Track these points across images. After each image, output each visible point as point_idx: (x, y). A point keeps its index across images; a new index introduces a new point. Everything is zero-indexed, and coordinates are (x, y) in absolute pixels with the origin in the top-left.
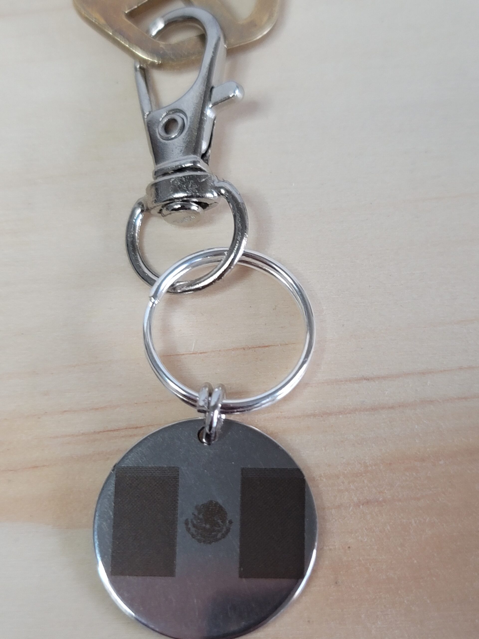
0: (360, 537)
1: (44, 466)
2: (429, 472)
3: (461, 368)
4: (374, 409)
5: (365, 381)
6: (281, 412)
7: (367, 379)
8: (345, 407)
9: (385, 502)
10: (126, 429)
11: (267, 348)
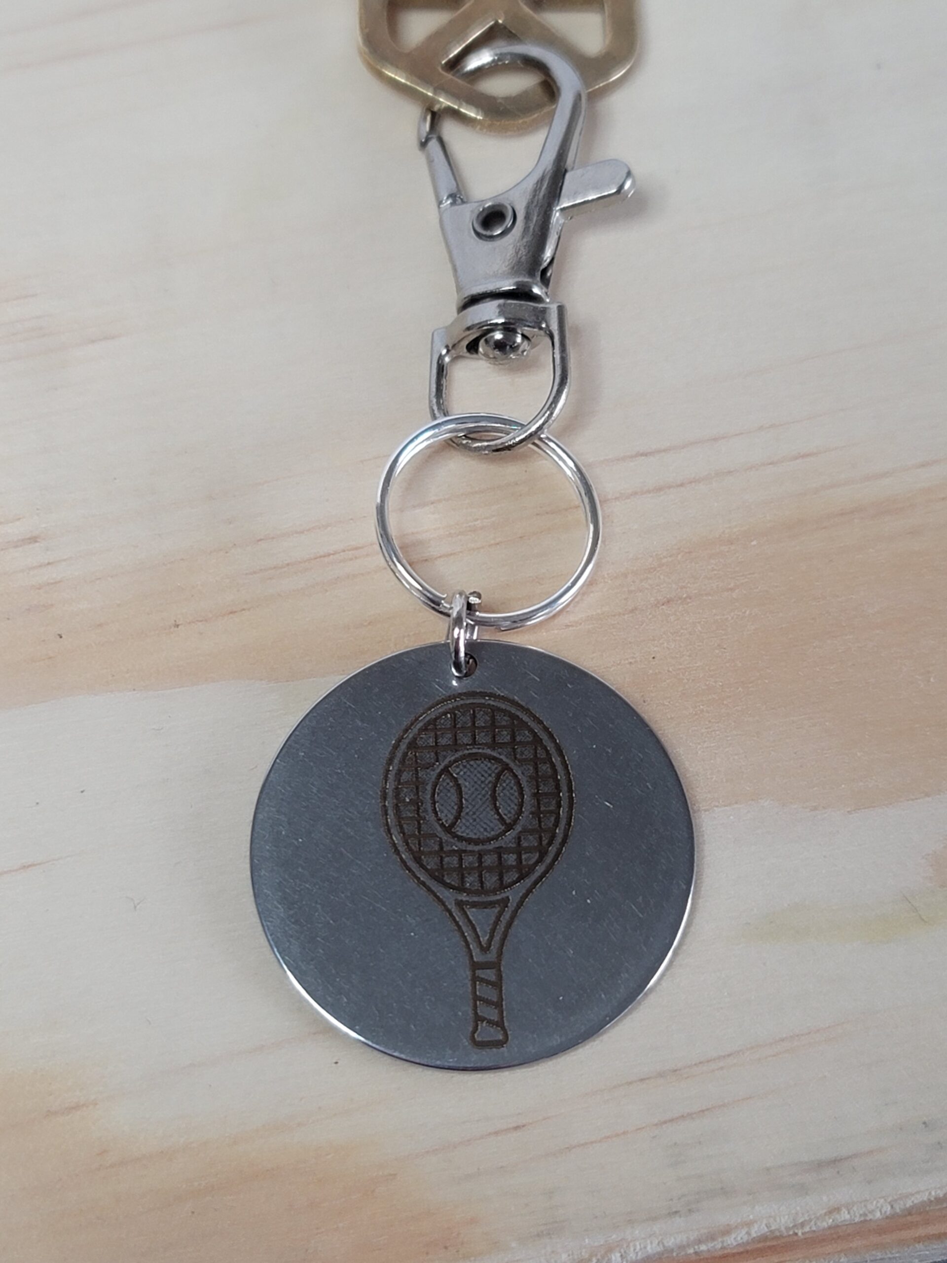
0: (665, 644)
1: (244, 610)
2: (741, 557)
3: (761, 428)
4: (659, 489)
5: (643, 458)
6: (541, 507)
9: (690, 599)
10: (344, 551)
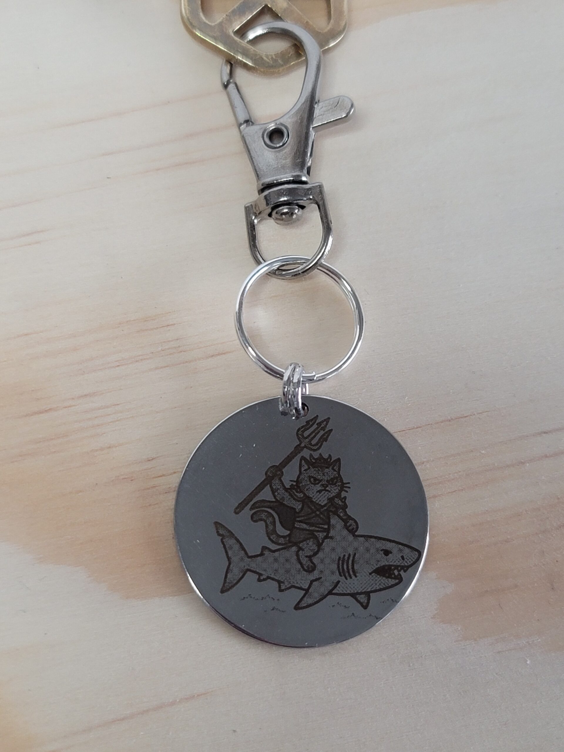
7: (545, 433)
8: (534, 456)
11: (467, 418)
